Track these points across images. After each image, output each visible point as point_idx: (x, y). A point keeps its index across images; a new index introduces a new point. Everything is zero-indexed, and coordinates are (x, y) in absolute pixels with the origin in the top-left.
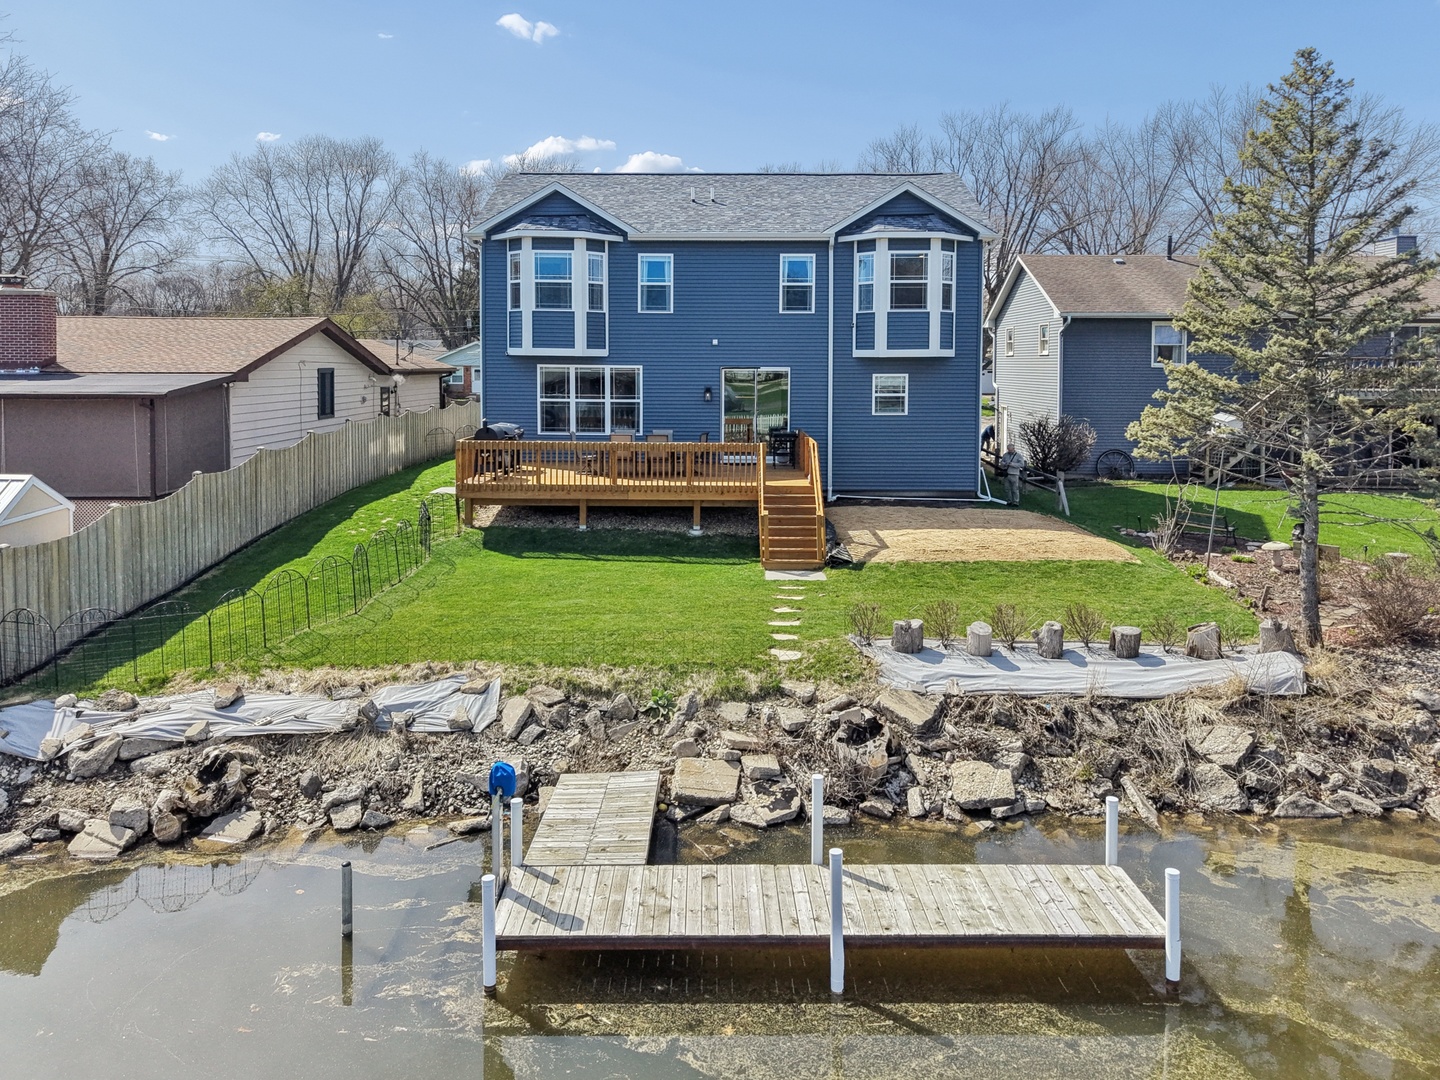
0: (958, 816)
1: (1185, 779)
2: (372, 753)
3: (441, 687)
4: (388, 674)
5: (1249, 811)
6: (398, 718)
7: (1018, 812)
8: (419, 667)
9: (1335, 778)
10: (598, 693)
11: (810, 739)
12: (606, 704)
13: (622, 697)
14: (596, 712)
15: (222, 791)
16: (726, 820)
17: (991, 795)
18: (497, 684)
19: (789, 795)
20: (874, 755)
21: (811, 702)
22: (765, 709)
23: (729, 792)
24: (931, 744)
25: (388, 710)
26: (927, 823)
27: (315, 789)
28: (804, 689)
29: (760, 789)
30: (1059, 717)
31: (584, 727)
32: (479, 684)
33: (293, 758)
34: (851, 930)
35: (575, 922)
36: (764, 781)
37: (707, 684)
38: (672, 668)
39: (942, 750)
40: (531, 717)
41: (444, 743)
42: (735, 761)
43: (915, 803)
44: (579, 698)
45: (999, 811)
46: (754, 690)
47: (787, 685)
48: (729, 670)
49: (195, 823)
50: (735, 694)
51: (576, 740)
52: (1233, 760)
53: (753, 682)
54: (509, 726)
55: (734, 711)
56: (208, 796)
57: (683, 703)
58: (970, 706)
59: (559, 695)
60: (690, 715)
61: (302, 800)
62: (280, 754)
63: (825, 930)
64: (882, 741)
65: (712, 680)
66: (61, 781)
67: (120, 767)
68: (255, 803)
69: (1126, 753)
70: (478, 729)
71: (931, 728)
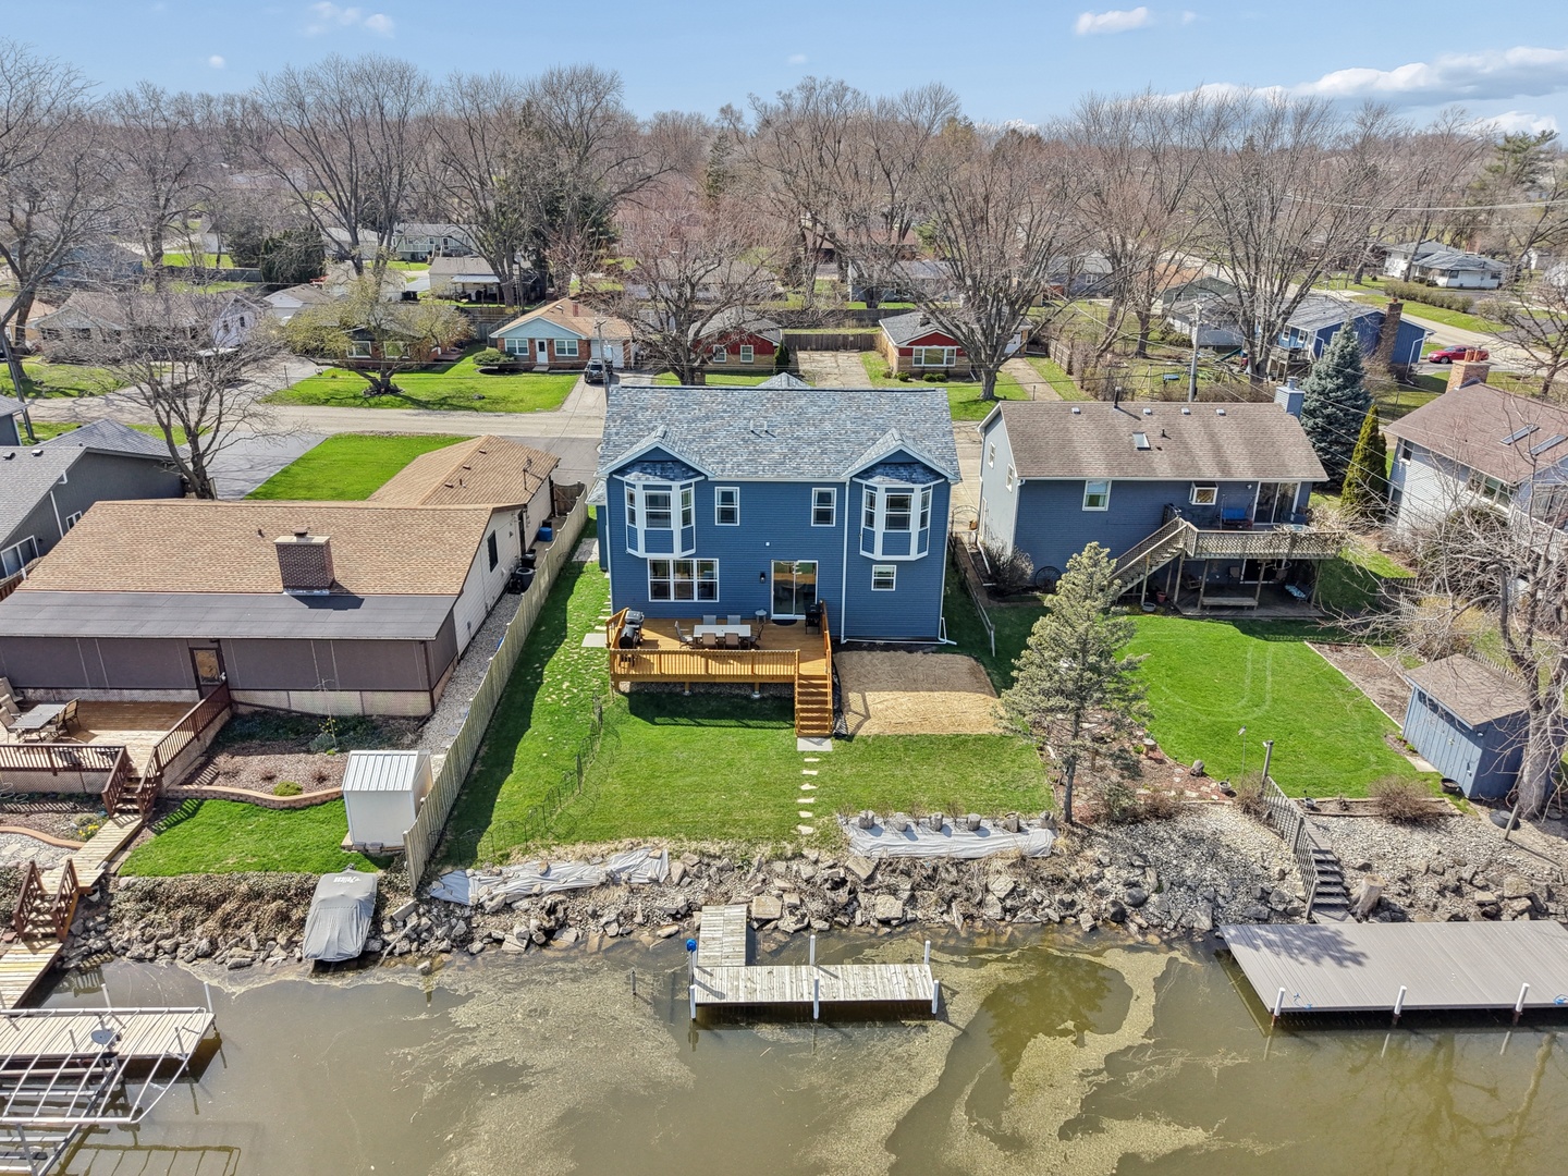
0: (876, 925)
1: (980, 904)
2: (616, 895)
3: (639, 855)
4: (612, 847)
5: (1003, 919)
6: (624, 876)
7: (904, 922)
8: (626, 841)
9: (1046, 902)
10: (714, 857)
11: (814, 884)
12: (718, 863)
13: (726, 860)
14: (714, 869)
15: (557, 919)
16: (776, 928)
17: (892, 915)
18: (666, 852)
19: (803, 916)
20: (842, 896)
21: (816, 862)
22: (794, 865)
23: (778, 915)
24: (869, 887)
25: (619, 871)
26: (862, 929)
27: (595, 915)
28: (812, 854)
29: (791, 913)
30: (930, 872)
31: (709, 877)
32: (658, 853)
33: (581, 899)
34: (822, 999)
35: (722, 996)
36: (793, 909)
37: (766, 850)
38: (749, 841)
39: (874, 889)
40: (685, 873)
41: (647, 888)
42: (780, 897)
43: (859, 919)
44: (706, 860)
45: (894, 922)
46: (789, 854)
47: (805, 852)
48: (777, 842)
49: (550, 934)
50: (779, 857)
51: (706, 885)
52: (1002, 895)
53: (789, 849)
54: (676, 879)
55: (780, 866)
56: (553, 923)
57: (755, 862)
58: (890, 864)
59: (696, 859)
60: (759, 870)
61: (590, 920)
62: (576, 897)
63: (812, 999)
64: (847, 889)
65: (769, 848)
66: (483, 914)
67: (507, 907)
68: (571, 923)
69: (957, 889)
70: (661, 881)
71: (870, 879)
